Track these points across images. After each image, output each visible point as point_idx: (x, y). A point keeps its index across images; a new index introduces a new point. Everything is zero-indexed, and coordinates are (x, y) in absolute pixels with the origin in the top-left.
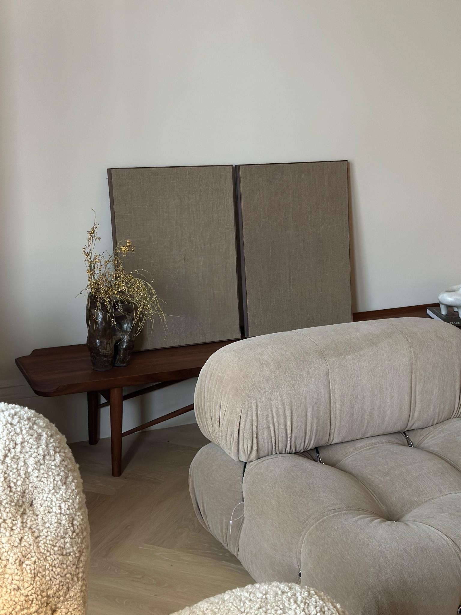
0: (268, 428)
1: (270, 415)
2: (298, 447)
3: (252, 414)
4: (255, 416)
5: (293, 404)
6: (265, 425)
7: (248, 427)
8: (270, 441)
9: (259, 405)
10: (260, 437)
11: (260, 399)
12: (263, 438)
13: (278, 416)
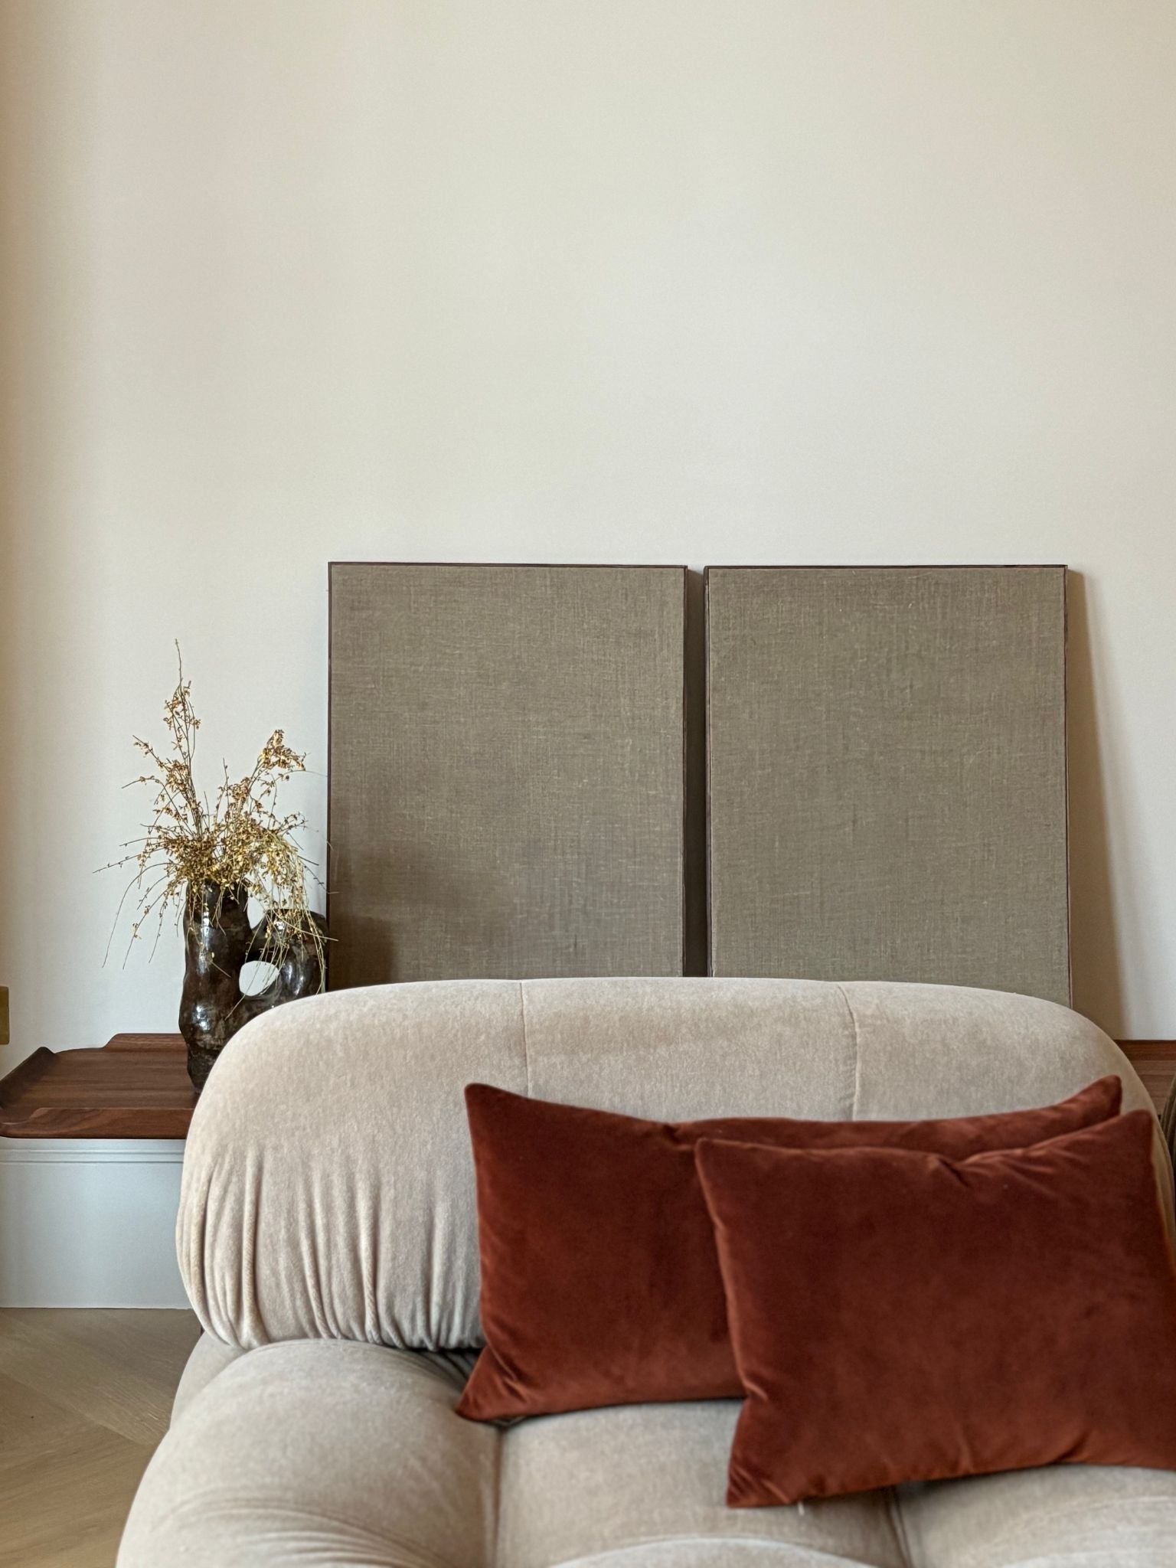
0: (294, 1244)
1: (302, 1206)
2: (406, 1326)
3: (242, 1192)
4: (249, 1198)
5: (384, 1180)
6: (283, 1235)
7: (225, 1230)
8: (298, 1287)
9: (268, 1166)
10: (264, 1271)
11: (276, 1149)
12: (275, 1273)
13: (328, 1209)
